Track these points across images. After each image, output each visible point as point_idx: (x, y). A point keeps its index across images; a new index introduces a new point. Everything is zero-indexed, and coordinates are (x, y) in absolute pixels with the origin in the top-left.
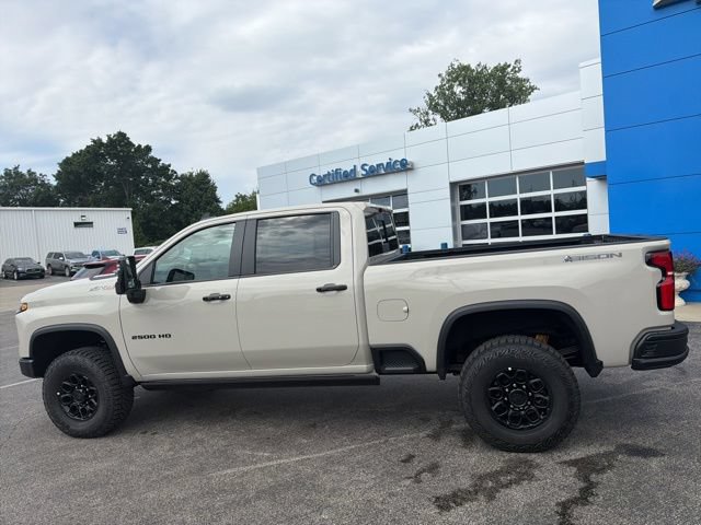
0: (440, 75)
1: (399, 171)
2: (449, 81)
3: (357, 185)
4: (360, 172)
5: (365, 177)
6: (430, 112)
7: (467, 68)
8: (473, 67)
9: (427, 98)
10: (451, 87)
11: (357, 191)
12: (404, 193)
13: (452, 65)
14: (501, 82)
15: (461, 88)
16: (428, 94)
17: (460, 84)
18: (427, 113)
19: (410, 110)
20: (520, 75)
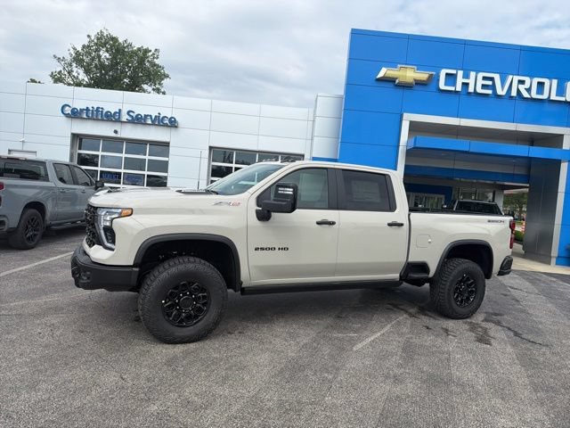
0: (89, 36)
1: (166, 125)
2: (96, 44)
3: (117, 127)
4: (125, 117)
5: (129, 122)
6: (74, 65)
7: (115, 39)
8: (121, 40)
9: (72, 52)
10: (97, 50)
11: (116, 132)
12: (167, 145)
13: (101, 32)
14: (141, 61)
15: (107, 55)
16: (74, 49)
17: (107, 51)
18: (71, 65)
19: (55, 57)
20: (156, 61)
